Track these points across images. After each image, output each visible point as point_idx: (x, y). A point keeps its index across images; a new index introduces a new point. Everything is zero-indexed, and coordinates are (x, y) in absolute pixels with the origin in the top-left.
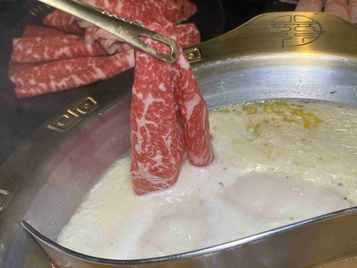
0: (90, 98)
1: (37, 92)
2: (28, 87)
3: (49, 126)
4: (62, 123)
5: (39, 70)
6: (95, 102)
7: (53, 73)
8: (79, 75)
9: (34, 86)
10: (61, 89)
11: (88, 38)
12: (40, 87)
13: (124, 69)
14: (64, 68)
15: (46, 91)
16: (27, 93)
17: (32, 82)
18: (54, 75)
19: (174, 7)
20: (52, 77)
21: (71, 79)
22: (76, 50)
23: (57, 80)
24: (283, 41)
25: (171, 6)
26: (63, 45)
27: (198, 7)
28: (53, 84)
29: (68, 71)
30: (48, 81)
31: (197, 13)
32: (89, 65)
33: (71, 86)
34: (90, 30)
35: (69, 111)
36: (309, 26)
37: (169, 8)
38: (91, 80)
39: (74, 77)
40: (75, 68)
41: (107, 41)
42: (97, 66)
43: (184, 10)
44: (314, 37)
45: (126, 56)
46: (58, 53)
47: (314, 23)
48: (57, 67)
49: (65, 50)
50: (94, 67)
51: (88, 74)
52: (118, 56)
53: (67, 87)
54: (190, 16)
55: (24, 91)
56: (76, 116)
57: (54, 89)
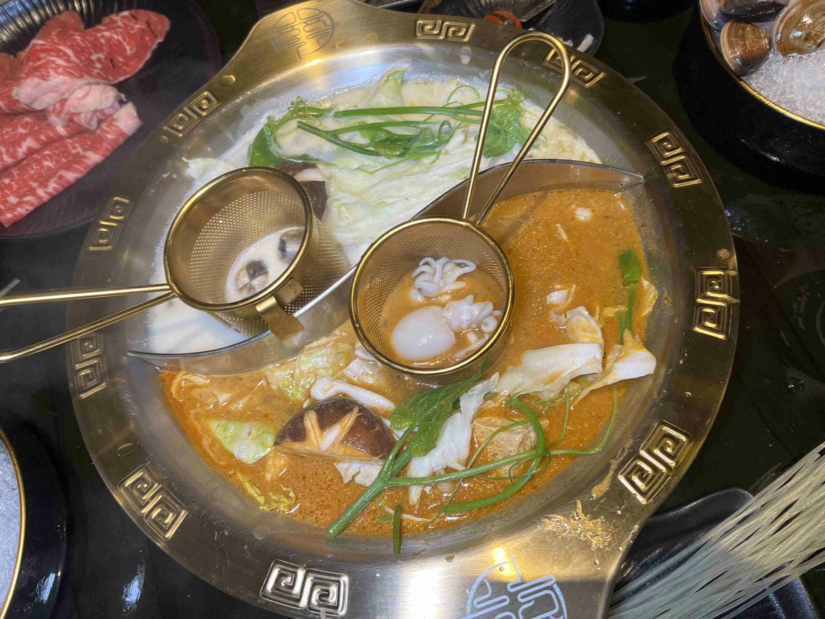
0: (116, 198)
1: (27, 210)
2: (12, 208)
3: (92, 248)
4: (104, 239)
5: (12, 181)
6: (127, 201)
7: (31, 177)
8: (68, 167)
9: (19, 204)
10: (55, 193)
11: (53, 118)
12: (27, 202)
13: (122, 140)
14: (42, 167)
15: (37, 204)
16: (15, 216)
17: (13, 200)
18: (35, 181)
19: (137, 26)
20: (35, 185)
21: (61, 177)
22: (43, 137)
23: (44, 184)
24: (297, 50)
25: (133, 28)
26: (23, 137)
27: (170, 18)
28: (41, 192)
29: (49, 168)
30: (32, 191)
31: (173, 26)
32: (74, 151)
33: (66, 185)
34: (51, 108)
35: (103, 223)
36: (318, 21)
37: (132, 32)
38: (86, 167)
39: (62, 172)
40: (58, 162)
41: (83, 116)
42: (85, 150)
43: (152, 26)
44: (328, 34)
45: (114, 123)
46: (21, 151)
47: (322, 14)
48: (33, 169)
49: (29, 143)
50: (81, 152)
51: (77, 163)
52: (104, 126)
53: (60, 189)
54: (164, 33)
55: (9, 216)
56: (114, 224)
57: (46, 198)
